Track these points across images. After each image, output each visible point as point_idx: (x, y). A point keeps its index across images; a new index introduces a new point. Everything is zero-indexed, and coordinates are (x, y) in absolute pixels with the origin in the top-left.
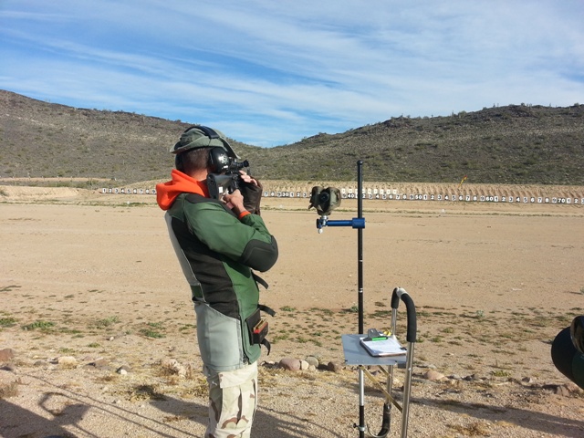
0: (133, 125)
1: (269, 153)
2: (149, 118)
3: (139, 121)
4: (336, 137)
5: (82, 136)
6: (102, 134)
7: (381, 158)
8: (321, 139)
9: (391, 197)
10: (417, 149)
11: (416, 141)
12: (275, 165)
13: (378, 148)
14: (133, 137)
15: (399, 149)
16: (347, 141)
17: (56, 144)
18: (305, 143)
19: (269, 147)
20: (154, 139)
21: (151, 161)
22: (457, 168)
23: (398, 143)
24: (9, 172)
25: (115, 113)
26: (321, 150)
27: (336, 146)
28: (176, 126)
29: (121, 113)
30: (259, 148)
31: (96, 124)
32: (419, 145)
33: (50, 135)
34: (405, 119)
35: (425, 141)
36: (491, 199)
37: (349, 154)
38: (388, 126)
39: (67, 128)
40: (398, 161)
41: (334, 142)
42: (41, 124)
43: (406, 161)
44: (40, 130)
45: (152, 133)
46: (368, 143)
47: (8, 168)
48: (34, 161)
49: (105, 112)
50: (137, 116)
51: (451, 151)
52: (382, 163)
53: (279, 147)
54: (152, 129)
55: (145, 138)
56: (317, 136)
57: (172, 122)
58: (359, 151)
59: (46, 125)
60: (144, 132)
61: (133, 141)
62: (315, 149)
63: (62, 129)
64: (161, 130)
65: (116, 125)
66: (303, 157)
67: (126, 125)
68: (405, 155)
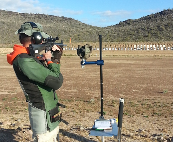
0: (43, 20)
1: (104, 30)
2: (50, 16)
3: (45, 17)
4: (136, 21)
8: (128, 22)
9: (158, 49)
12: (106, 36)
13: (157, 25)
15: (167, 25)
16: (141, 22)
17: (10, 29)
18: (120, 25)
19: (104, 27)
20: (52, 25)
23: (167, 22)
25: (36, 14)
26: (128, 27)
27: (135, 25)
28: (62, 19)
29: (38, 14)
30: (99, 28)
33: (8, 25)
34: (171, 10)
37: (142, 29)
38: (162, 14)
39: (15, 22)
40: (167, 31)
41: (134, 23)
42: (3, 21)
43: (171, 31)
44: (4, 23)
45: (51, 23)
46: (152, 23)
49: (31, 14)
50: (45, 15)
52: (158, 32)
53: (108, 27)
54: (51, 21)
55: (48, 25)
56: (126, 21)
57: (60, 17)
58: (147, 27)
59: (6, 21)
60: (48, 23)
62: (125, 27)
63: (13, 23)
64: (55, 21)
65: (36, 20)
66: (119, 31)
67: (40, 20)
68: (170, 28)
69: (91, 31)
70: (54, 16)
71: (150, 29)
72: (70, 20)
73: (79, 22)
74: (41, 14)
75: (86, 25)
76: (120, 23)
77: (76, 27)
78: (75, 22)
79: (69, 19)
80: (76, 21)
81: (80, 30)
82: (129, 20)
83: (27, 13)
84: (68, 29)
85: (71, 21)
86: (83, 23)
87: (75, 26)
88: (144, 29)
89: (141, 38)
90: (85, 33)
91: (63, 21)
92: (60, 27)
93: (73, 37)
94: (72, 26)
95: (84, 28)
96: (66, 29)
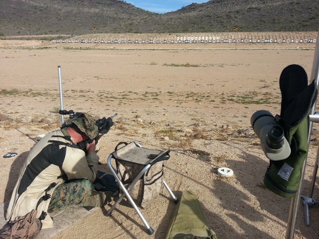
1: (162, 17)
4: (202, 5)
5: (59, 10)
6: (69, 9)
7: (225, 17)
8: (193, 7)
9: (210, 41)
10: (248, 11)
11: (249, 6)
13: (225, 11)
15: (237, 12)
16: (208, 7)
17: (44, 16)
18: (184, 10)
20: (97, 11)
21: (95, 24)
22: (269, 22)
23: (237, 8)
24: (19, 32)
26: (192, 14)
27: (201, 11)
30: (157, 14)
32: (249, 9)
33: (41, 10)
35: (254, 6)
36: (268, 41)
37: (207, 16)
39: (50, 6)
40: (235, 19)
41: (200, 9)
42: (36, 4)
43: (240, 19)
44: (36, 7)
45: (96, 7)
46: (220, 8)
47: (19, 30)
48: (33, 26)
51: (268, 12)
52: (225, 21)
53: (168, 13)
54: (97, 4)
55: (92, 10)
56: (191, 5)
58: (214, 14)
59: (39, 4)
60: (92, 7)
61: (86, 12)
62: (188, 13)
63: (47, 7)
64: (101, 5)
65: (77, 3)
66: (180, 19)
67: (82, 3)
68: (240, 16)
69: (146, 18)
71: (216, 17)
73: (133, 6)
75: (142, 10)
76: (183, 8)
77: (127, 13)
78: (127, 7)
80: (128, 4)
81: (133, 17)
82: (193, 4)
84: (117, 15)
85: (122, 5)
86: (138, 8)
87: (127, 11)
88: (210, 17)
89: (203, 28)
90: (139, 21)
91: (112, 4)
92: (108, 12)
93: (122, 27)
94: (123, 12)
95: (138, 15)
96: (116, 16)
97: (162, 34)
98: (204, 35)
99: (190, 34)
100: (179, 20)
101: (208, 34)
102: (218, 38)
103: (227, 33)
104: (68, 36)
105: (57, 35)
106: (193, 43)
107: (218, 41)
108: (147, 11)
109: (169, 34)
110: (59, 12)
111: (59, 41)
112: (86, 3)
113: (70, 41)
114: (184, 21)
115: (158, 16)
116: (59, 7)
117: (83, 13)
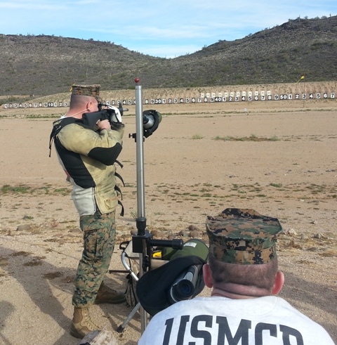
0: (53, 47)
1: (172, 64)
2: (65, 39)
3: (57, 42)
4: (236, 43)
5: (11, 59)
6: (26, 56)
7: (275, 60)
8: (220, 46)
9: (256, 98)
10: (313, 49)
11: (313, 41)
12: (174, 75)
13: (275, 51)
14: (53, 57)
15: (295, 51)
16: (245, 46)
18: (206, 51)
20: (70, 58)
21: (66, 77)
23: (294, 44)
25: (37, 36)
26: (220, 57)
27: (234, 51)
28: (89, 44)
29: (43, 36)
30: (164, 59)
31: (22, 48)
32: (314, 45)
34: (302, 20)
35: (321, 40)
37: (245, 59)
38: (285, 29)
40: (292, 62)
41: (232, 48)
43: (300, 62)
45: (68, 52)
49: (29, 37)
50: (56, 38)
52: (276, 66)
53: (181, 57)
54: (69, 48)
55: (62, 57)
56: (217, 44)
57: (86, 41)
58: (255, 55)
60: (61, 52)
61: (52, 61)
62: (214, 56)
64: (76, 49)
65: (38, 48)
66: (201, 65)
67: (47, 47)
68: (299, 56)
69: (146, 66)
70: (74, 38)
71: (260, 60)
72: (107, 45)
73: (125, 49)
74: (49, 36)
75: (138, 54)
76: (204, 48)
77: (116, 60)
78: (116, 50)
79: (104, 43)
80: (117, 47)
81: (125, 65)
82: (221, 42)
83: (21, 35)
84: (101, 63)
85: (108, 48)
86: (132, 52)
87: (117, 57)
88: (249, 60)
89: (240, 78)
90: (134, 70)
91: (92, 47)
92: (86, 60)
93: (108, 80)
94: (109, 59)
95: (132, 62)
96: (98, 64)
97: (175, 89)
98: (244, 88)
99: (220, 87)
100: (199, 67)
101: (250, 86)
102: (269, 93)
103: (282, 85)
104: (24, 97)
105: (9, 97)
106: (228, 101)
107: (270, 98)
108: (147, 56)
109: (186, 89)
110: (11, 61)
111: (14, 105)
112: (52, 48)
113: (30, 105)
114: (207, 68)
115: (166, 62)
116: (11, 54)
117: (48, 62)
